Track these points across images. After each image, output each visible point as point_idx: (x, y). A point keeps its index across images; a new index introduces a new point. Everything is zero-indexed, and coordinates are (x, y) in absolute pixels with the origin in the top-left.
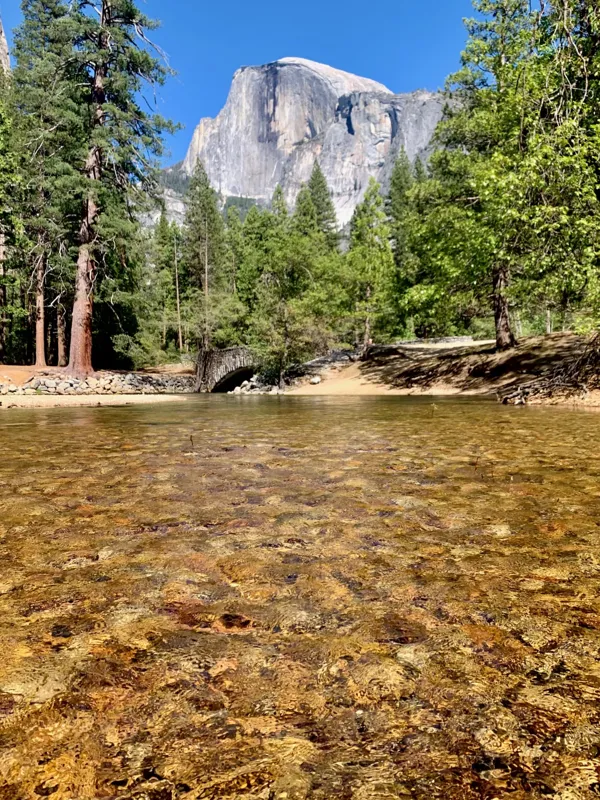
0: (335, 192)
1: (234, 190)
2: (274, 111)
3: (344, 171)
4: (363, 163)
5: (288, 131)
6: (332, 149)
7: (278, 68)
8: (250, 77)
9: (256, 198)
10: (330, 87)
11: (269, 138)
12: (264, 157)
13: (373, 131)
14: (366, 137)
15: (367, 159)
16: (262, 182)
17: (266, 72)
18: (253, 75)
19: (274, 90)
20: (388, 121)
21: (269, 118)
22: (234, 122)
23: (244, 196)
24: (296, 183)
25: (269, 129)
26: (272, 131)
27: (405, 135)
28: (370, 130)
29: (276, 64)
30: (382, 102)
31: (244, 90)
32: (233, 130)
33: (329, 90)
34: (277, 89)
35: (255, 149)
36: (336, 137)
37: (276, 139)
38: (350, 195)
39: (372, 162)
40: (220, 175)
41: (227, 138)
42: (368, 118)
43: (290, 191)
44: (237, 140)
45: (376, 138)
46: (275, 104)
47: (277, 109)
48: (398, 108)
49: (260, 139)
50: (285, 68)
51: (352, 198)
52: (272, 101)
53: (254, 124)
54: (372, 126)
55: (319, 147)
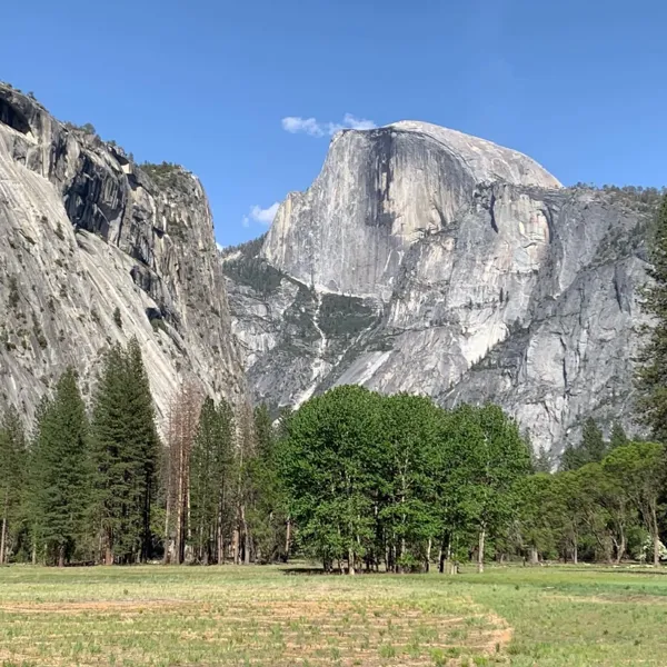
0: (474, 303)
1: (332, 285)
2: (388, 187)
3: (486, 277)
4: (510, 269)
5: (406, 213)
6: (469, 248)
7: (394, 135)
8: (354, 142)
9: (363, 297)
10: (463, 165)
11: (380, 221)
12: (374, 245)
13: (523, 232)
14: (514, 238)
15: (516, 264)
16: (371, 277)
17: (376, 139)
18: (359, 141)
19: (388, 162)
20: (543, 220)
21: (381, 196)
22: (333, 199)
23: (346, 294)
24: (421, 285)
25: (380, 209)
26: (385, 212)
27: (564, 243)
28: (518, 229)
29: (392, 129)
30: (532, 197)
31: (346, 159)
32: (330, 207)
33: (463, 169)
34: (393, 161)
35: (362, 235)
36: (473, 234)
37: (391, 222)
38: (495, 307)
39: (523, 269)
40: (312, 265)
41: (322, 217)
42: (517, 215)
43: (412, 294)
44: (337, 220)
45: (526, 240)
46: (389, 179)
47: (391, 185)
48: (554, 207)
49: (368, 221)
50: (403, 135)
51: (497, 311)
52: (385, 174)
53: (360, 202)
54: (521, 225)
55: (451, 240)
